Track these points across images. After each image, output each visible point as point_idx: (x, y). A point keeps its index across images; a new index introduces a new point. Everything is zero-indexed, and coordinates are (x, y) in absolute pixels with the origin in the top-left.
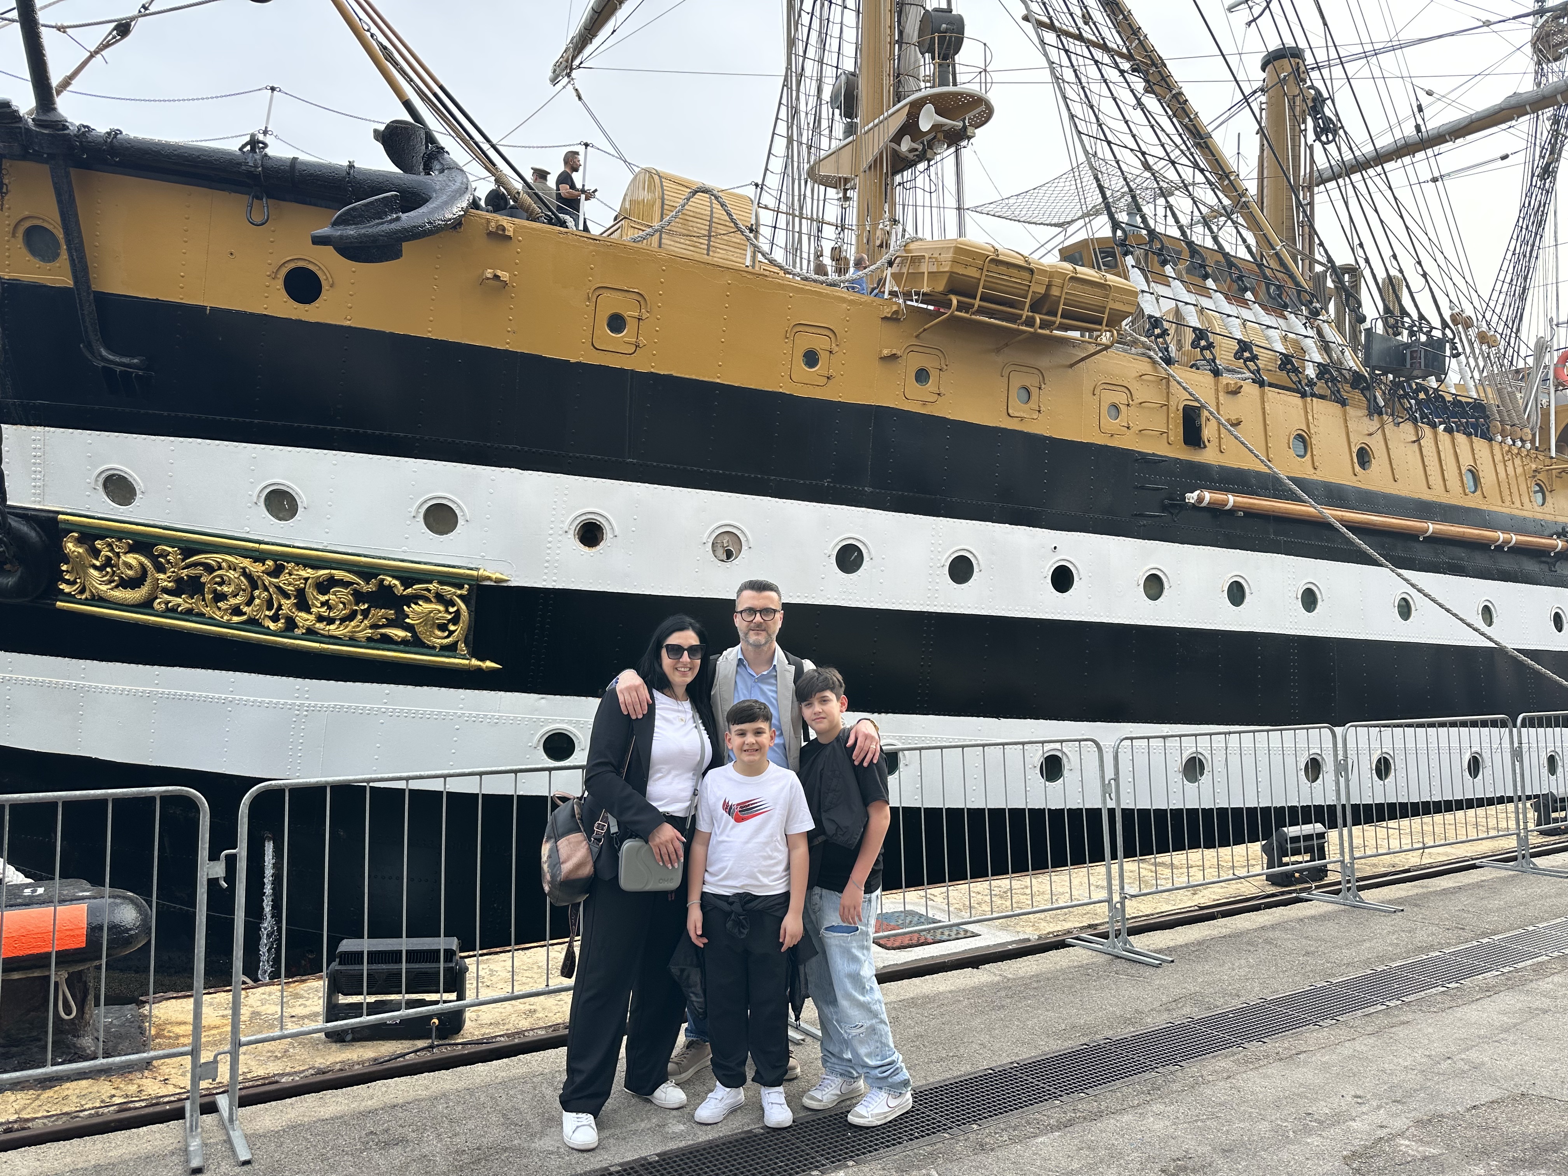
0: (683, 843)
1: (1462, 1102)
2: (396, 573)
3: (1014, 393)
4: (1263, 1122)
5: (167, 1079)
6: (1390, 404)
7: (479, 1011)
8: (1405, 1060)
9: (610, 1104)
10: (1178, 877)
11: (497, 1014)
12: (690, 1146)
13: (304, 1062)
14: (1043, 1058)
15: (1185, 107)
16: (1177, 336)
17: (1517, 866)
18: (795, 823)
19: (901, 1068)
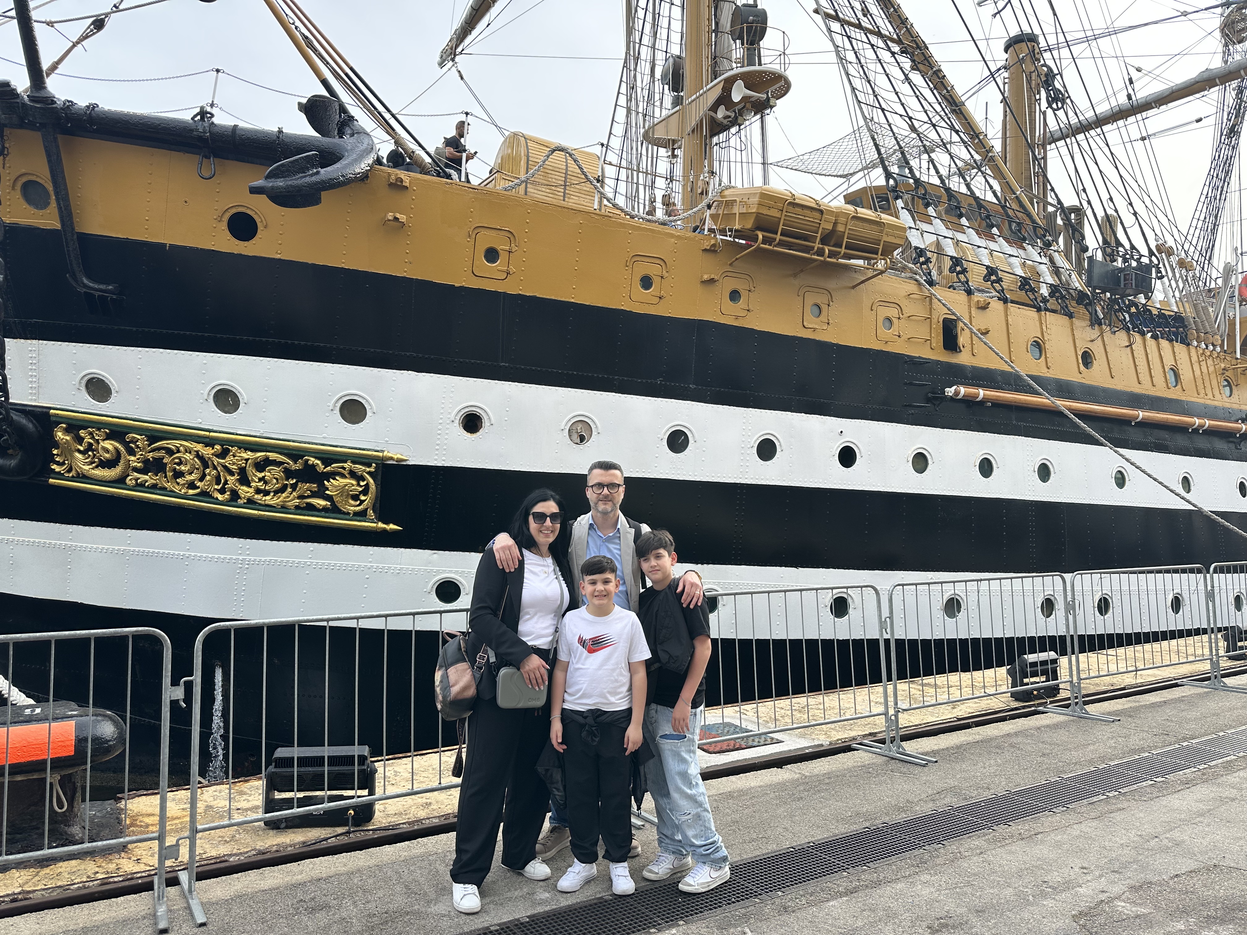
0: (548, 670)
1: (1167, 872)
2: (318, 455)
3: (808, 309)
4: (1008, 888)
5: (139, 859)
6: (1108, 316)
7: (386, 804)
8: (1121, 839)
10: (941, 695)
11: (400, 806)
12: (553, 909)
13: (248, 845)
14: (834, 839)
15: (944, 81)
16: (938, 264)
17: (1211, 684)
18: (636, 654)
19: (721, 847)
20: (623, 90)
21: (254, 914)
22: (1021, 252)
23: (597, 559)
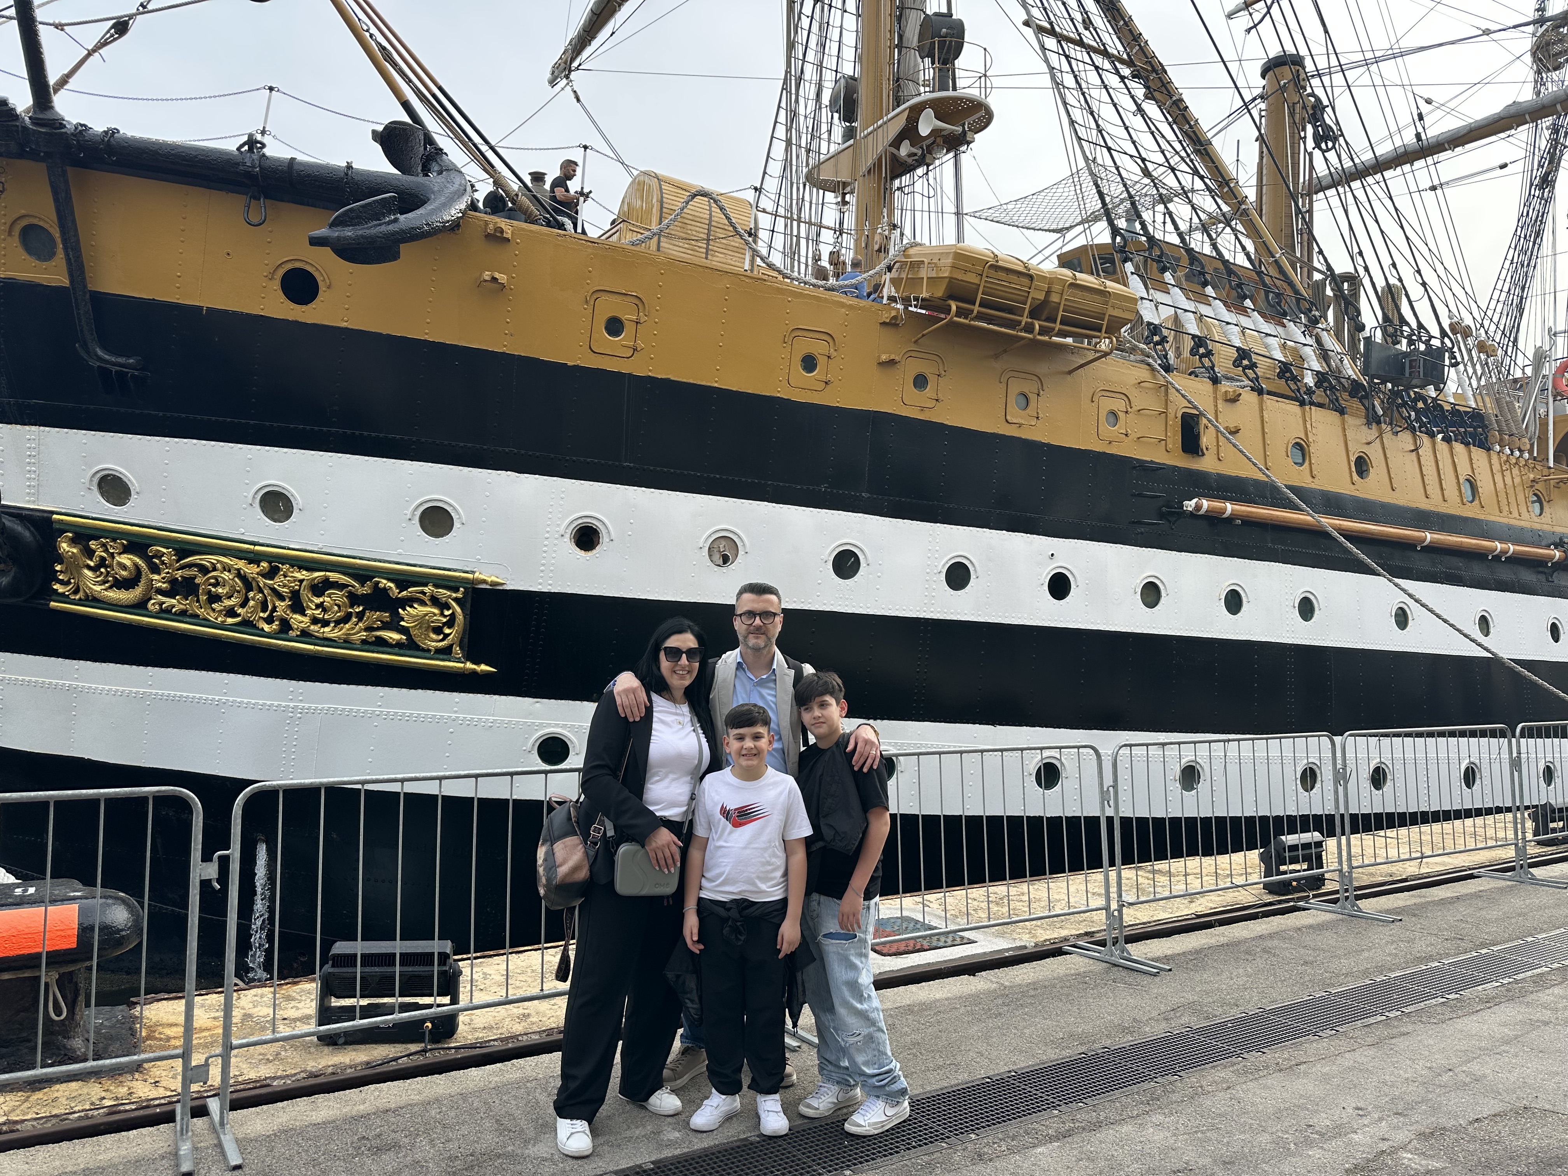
0: (680, 847)
1: (1465, 1115)
2: (391, 575)
3: (1012, 399)
4: (1263, 1133)
5: (157, 1082)
6: (1389, 412)
7: (473, 1014)
8: (1406, 1072)
10: (1176, 885)
11: (491, 1018)
12: (685, 1153)
13: (296, 1065)
14: (1041, 1067)
15: (1186, 113)
16: (1176, 344)
17: (1516, 876)
18: (793, 829)
19: (899, 1076)
20: (782, 118)
21: (303, 1154)
22: (1280, 329)
23: (746, 708)
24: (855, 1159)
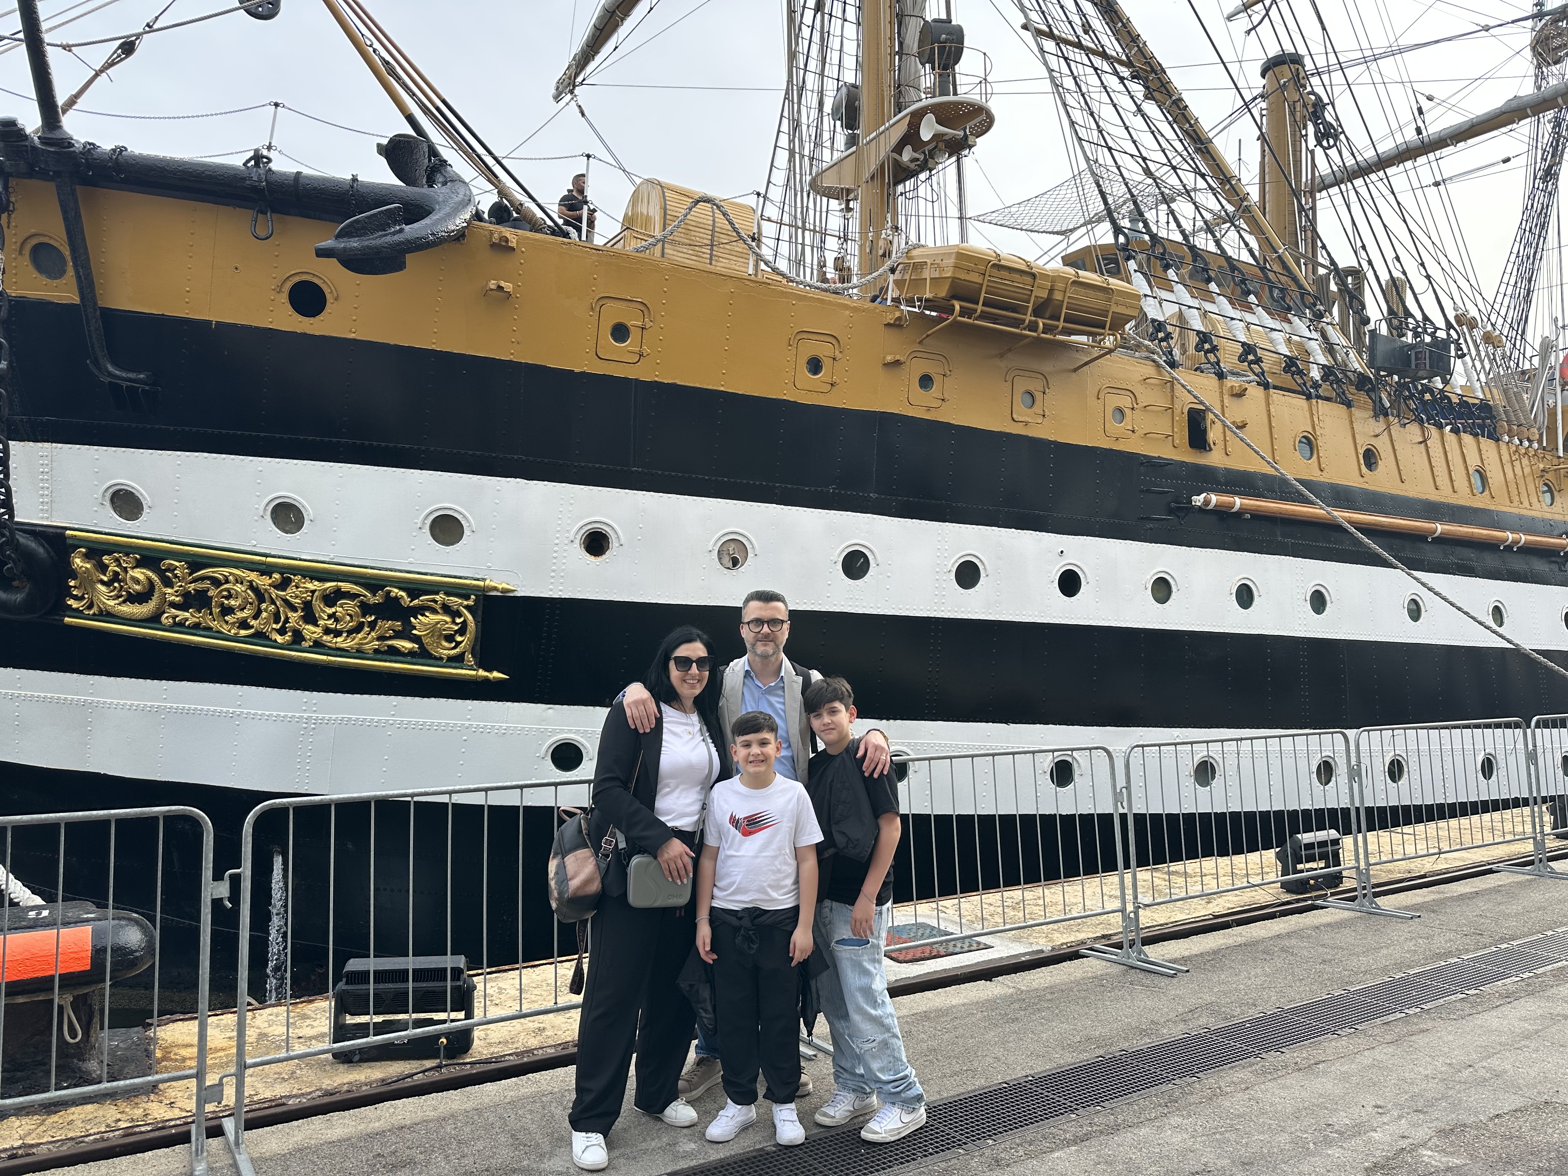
0: (692, 857)
1: (1485, 1111)
2: (402, 584)
3: (1018, 398)
4: (1282, 1134)
5: (173, 1103)
6: (1396, 404)
7: (488, 1029)
8: (1425, 1069)
9: (620, 1123)
10: (1192, 886)
11: (506, 1033)
12: (700, 1165)
13: (311, 1083)
14: (1059, 1071)
15: (1185, 112)
16: (1181, 340)
17: (1535, 870)
18: (803, 836)
19: (915, 1082)
20: (785, 127)
22: (1286, 326)
23: (753, 715)
24: (872, 1167)
